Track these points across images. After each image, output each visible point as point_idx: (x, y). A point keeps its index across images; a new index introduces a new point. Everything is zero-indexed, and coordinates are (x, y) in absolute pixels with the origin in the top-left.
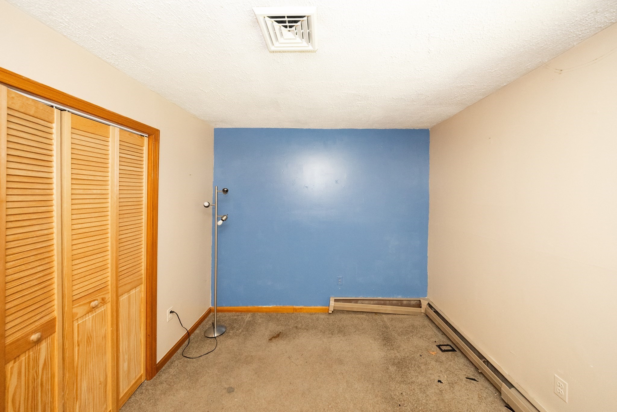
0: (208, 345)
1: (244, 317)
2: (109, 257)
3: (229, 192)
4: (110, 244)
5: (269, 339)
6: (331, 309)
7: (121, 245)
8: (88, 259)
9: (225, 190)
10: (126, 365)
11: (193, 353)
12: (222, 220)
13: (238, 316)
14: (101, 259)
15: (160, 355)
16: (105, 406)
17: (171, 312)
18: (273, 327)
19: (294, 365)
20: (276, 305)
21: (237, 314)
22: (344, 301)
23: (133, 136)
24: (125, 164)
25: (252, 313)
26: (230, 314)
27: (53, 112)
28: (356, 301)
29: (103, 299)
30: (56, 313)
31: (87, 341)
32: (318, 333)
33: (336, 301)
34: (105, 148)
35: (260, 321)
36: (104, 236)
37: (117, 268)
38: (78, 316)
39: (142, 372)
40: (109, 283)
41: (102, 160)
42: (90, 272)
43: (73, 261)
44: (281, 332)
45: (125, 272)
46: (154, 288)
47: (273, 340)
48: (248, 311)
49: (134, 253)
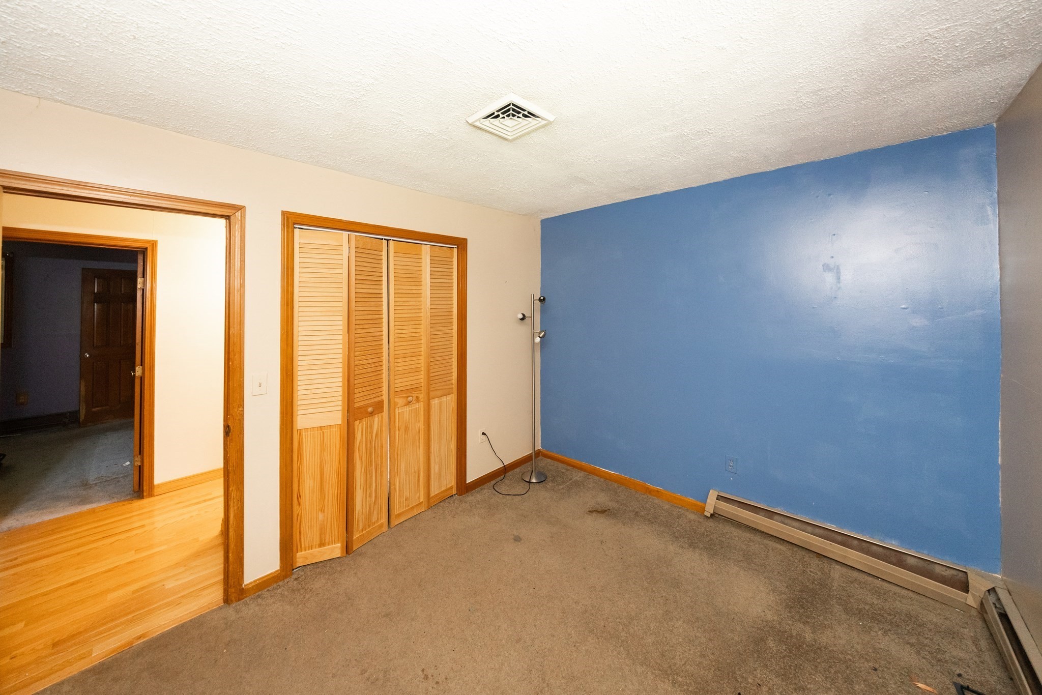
0: (520, 487)
1: (574, 474)
2: (423, 360)
3: (546, 300)
4: (424, 349)
5: (590, 510)
6: (709, 510)
7: (433, 352)
8: (407, 359)
9: (542, 298)
10: (437, 467)
11: (503, 488)
12: (539, 336)
13: (568, 470)
14: (416, 362)
15: (470, 478)
16: (418, 494)
17: (483, 434)
18: (603, 499)
19: (603, 552)
20: (620, 473)
21: (569, 468)
22: (741, 505)
23: (442, 250)
24: (436, 277)
25: (586, 473)
26: (560, 465)
27: (382, 243)
28: (770, 514)
29: (417, 398)
30: (385, 398)
31: (405, 430)
32: (666, 534)
33: (719, 498)
34: (419, 265)
35: (590, 486)
36: (419, 342)
37: (428, 371)
38: (399, 406)
39: (453, 484)
40: (423, 385)
41: (417, 276)
42: (408, 371)
43: (396, 360)
44: (609, 510)
45: (437, 378)
46: (464, 403)
47: (594, 514)
48: (581, 469)
49: (444, 362)
